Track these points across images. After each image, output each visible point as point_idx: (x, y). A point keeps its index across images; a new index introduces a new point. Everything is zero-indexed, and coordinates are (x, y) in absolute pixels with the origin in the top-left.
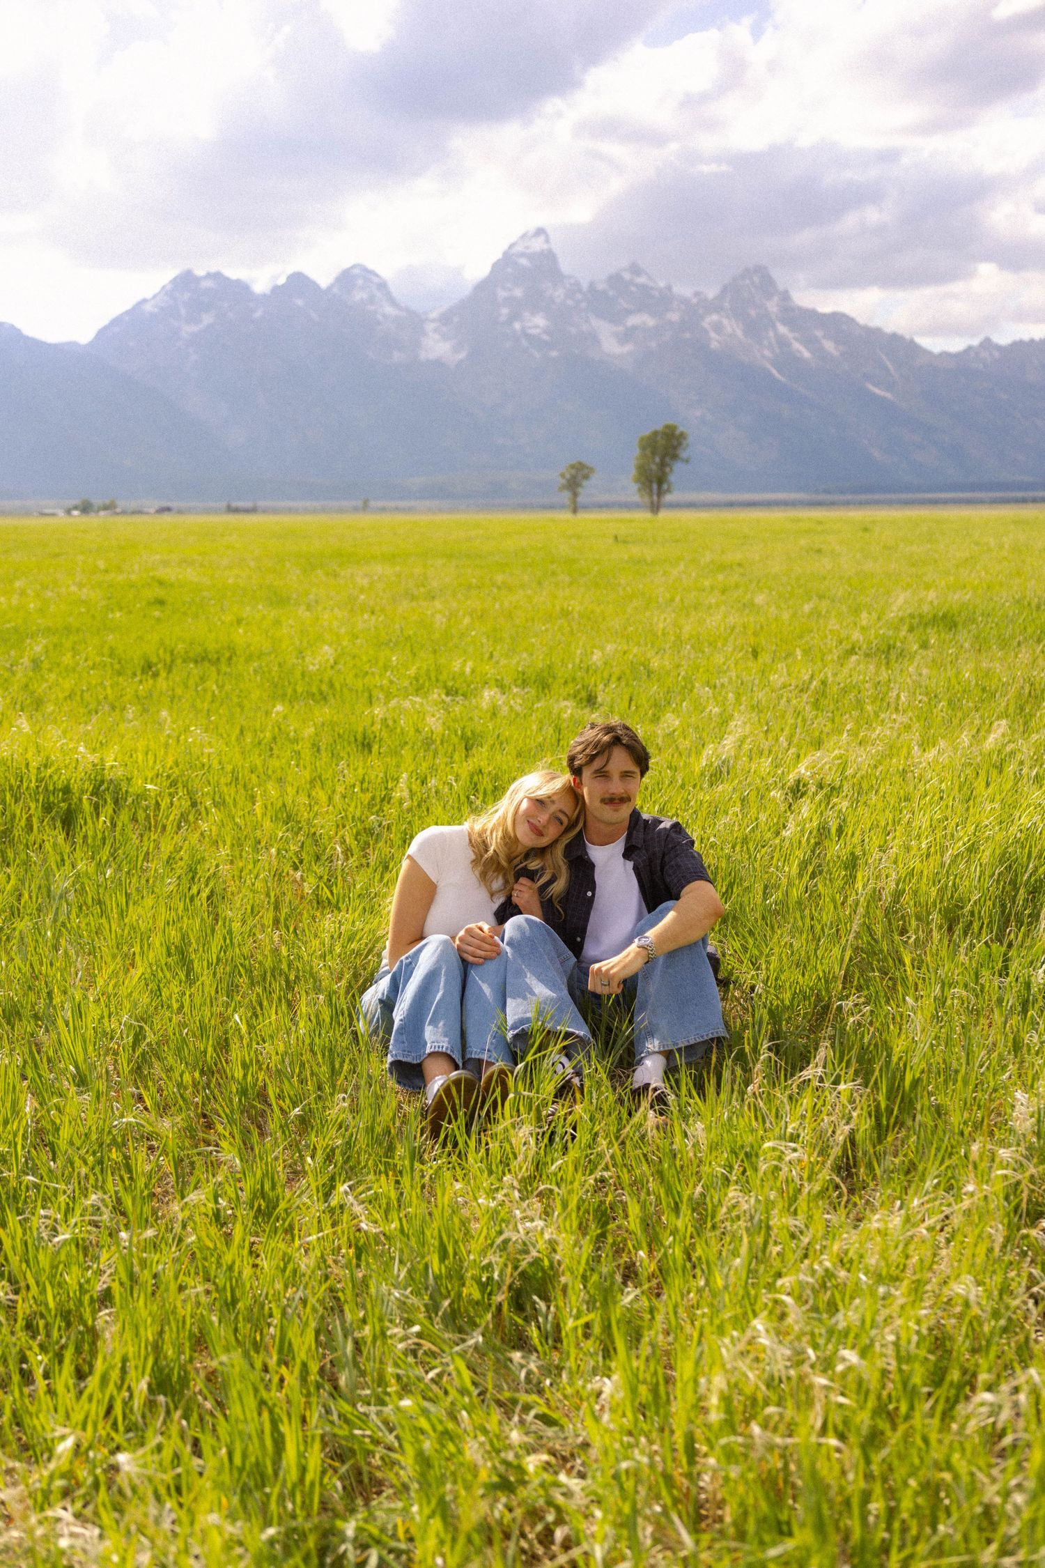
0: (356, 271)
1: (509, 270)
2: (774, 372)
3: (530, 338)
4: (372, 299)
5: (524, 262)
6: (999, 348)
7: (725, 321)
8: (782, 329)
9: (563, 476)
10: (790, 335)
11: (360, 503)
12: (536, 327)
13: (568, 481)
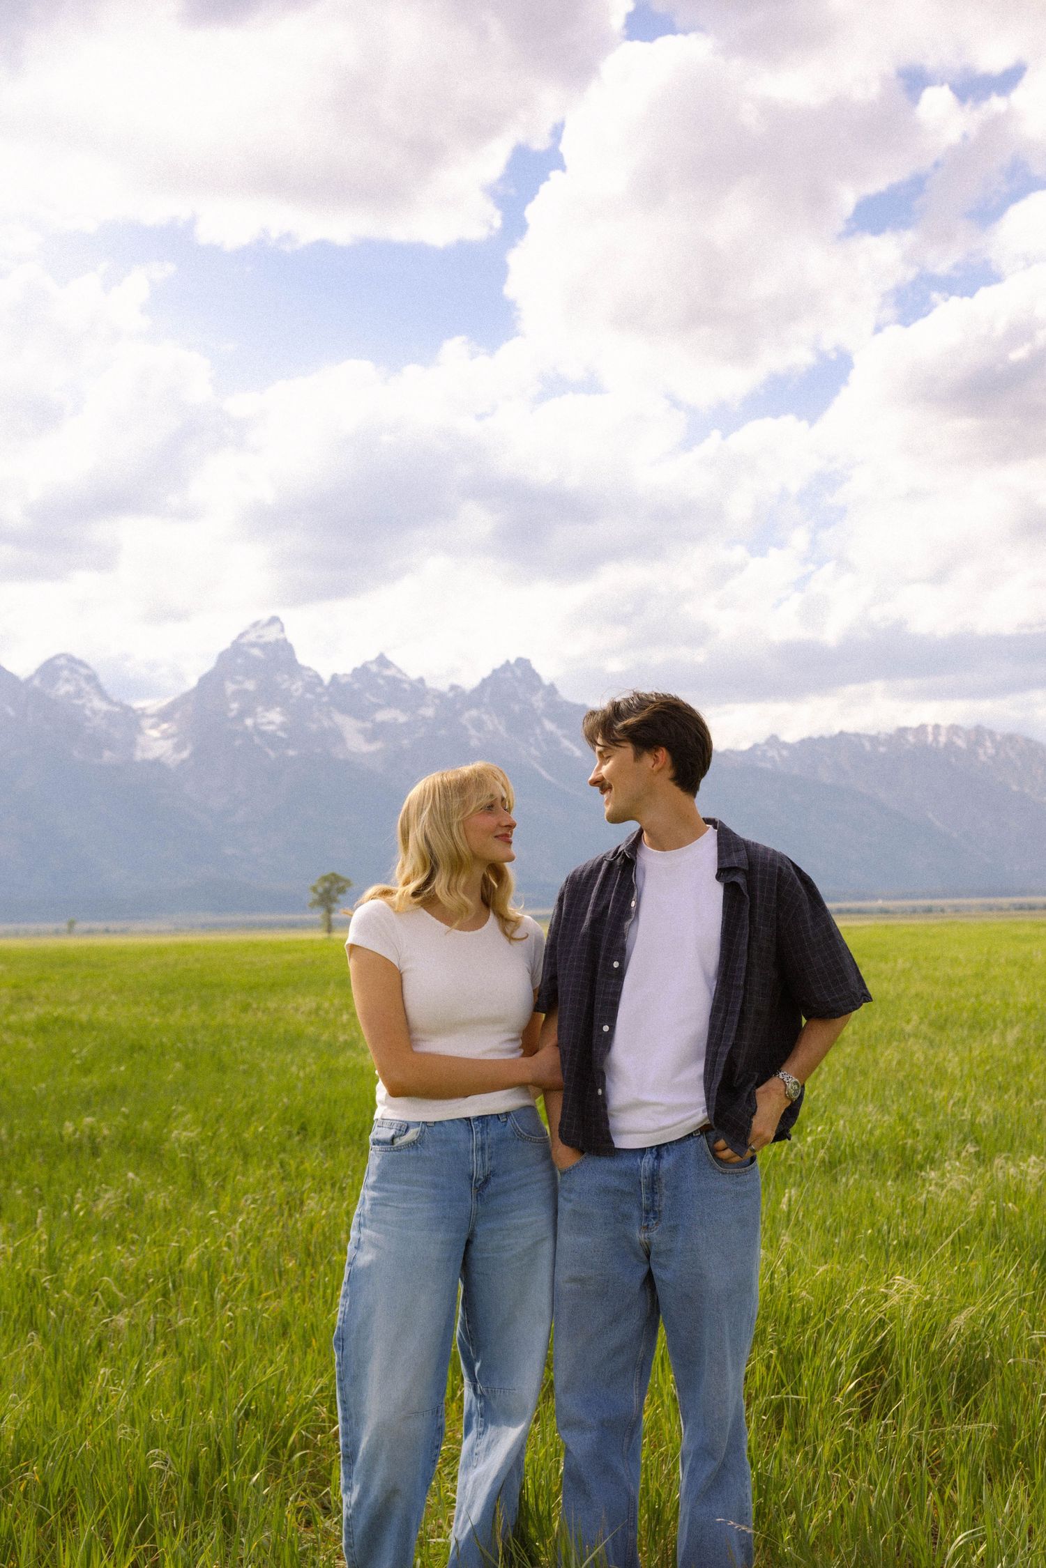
0: (63, 661)
1: (239, 661)
2: (544, 773)
3: (262, 734)
4: (79, 694)
5: (256, 652)
6: (785, 745)
7: (485, 717)
8: (549, 726)
9: (314, 889)
10: (559, 733)
11: (63, 926)
12: (270, 723)
13: (321, 895)
